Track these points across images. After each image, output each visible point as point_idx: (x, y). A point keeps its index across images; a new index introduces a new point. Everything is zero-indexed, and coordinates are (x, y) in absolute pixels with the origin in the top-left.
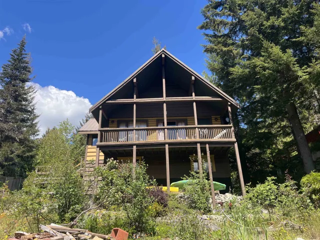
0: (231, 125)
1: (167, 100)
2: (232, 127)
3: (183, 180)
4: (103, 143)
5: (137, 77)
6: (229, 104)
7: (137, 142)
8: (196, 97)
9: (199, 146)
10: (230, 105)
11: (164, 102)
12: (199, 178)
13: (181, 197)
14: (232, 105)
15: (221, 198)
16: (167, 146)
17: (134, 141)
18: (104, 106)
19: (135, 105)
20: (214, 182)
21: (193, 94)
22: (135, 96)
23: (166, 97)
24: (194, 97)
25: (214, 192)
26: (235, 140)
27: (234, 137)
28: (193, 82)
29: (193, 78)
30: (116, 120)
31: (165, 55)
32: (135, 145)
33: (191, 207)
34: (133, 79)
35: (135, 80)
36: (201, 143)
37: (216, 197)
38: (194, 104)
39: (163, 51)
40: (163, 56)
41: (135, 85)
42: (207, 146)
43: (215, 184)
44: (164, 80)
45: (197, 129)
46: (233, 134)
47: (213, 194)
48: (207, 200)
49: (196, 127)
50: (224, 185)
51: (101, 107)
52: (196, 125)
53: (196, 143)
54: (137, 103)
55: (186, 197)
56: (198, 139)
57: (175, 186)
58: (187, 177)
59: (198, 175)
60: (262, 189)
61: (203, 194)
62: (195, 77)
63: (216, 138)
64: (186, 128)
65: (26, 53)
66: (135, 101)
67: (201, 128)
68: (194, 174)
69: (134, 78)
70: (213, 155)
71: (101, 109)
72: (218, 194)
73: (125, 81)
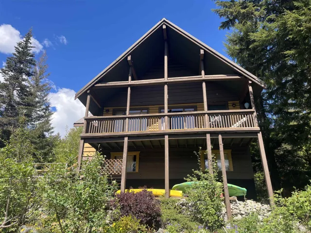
0: (253, 109)
1: (170, 81)
2: (254, 112)
3: (186, 181)
4: (89, 134)
5: (132, 54)
6: (250, 82)
7: (129, 133)
8: (206, 76)
9: (208, 137)
10: (251, 85)
11: (166, 83)
12: (206, 179)
13: (183, 205)
14: (254, 84)
15: (240, 207)
16: (166, 137)
17: (127, 131)
18: (93, 90)
19: (129, 88)
20: (230, 185)
21: (203, 72)
22: (130, 78)
23: (168, 77)
24: (203, 76)
25: (228, 199)
26: (258, 129)
27: (257, 124)
28: (202, 58)
29: (202, 52)
30: (111, 109)
31: (167, 26)
32: (126, 136)
33: (196, 219)
34: (127, 57)
35: (129, 58)
36: (212, 133)
37: (232, 206)
38: (204, 84)
39: (164, 21)
40: (164, 27)
41: (130, 64)
42: (220, 137)
43: (230, 188)
44: (166, 58)
45: (206, 115)
46: (256, 121)
47: (228, 201)
48: (218, 209)
49: (205, 114)
50: (245, 189)
51: (88, 92)
52: (206, 110)
53: (205, 133)
54: (132, 86)
55: (190, 204)
56: (207, 128)
57: (179, 189)
58: (191, 177)
59: (205, 175)
60: (303, 199)
61: (212, 201)
62: (205, 50)
63: (235, 127)
64: (195, 115)
65: (31, 46)
66: (129, 83)
67: (212, 114)
68: (200, 173)
69: (128, 55)
70: (230, 151)
71: (89, 94)
72: (235, 201)
73: (118, 59)
